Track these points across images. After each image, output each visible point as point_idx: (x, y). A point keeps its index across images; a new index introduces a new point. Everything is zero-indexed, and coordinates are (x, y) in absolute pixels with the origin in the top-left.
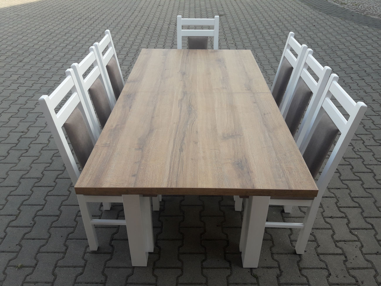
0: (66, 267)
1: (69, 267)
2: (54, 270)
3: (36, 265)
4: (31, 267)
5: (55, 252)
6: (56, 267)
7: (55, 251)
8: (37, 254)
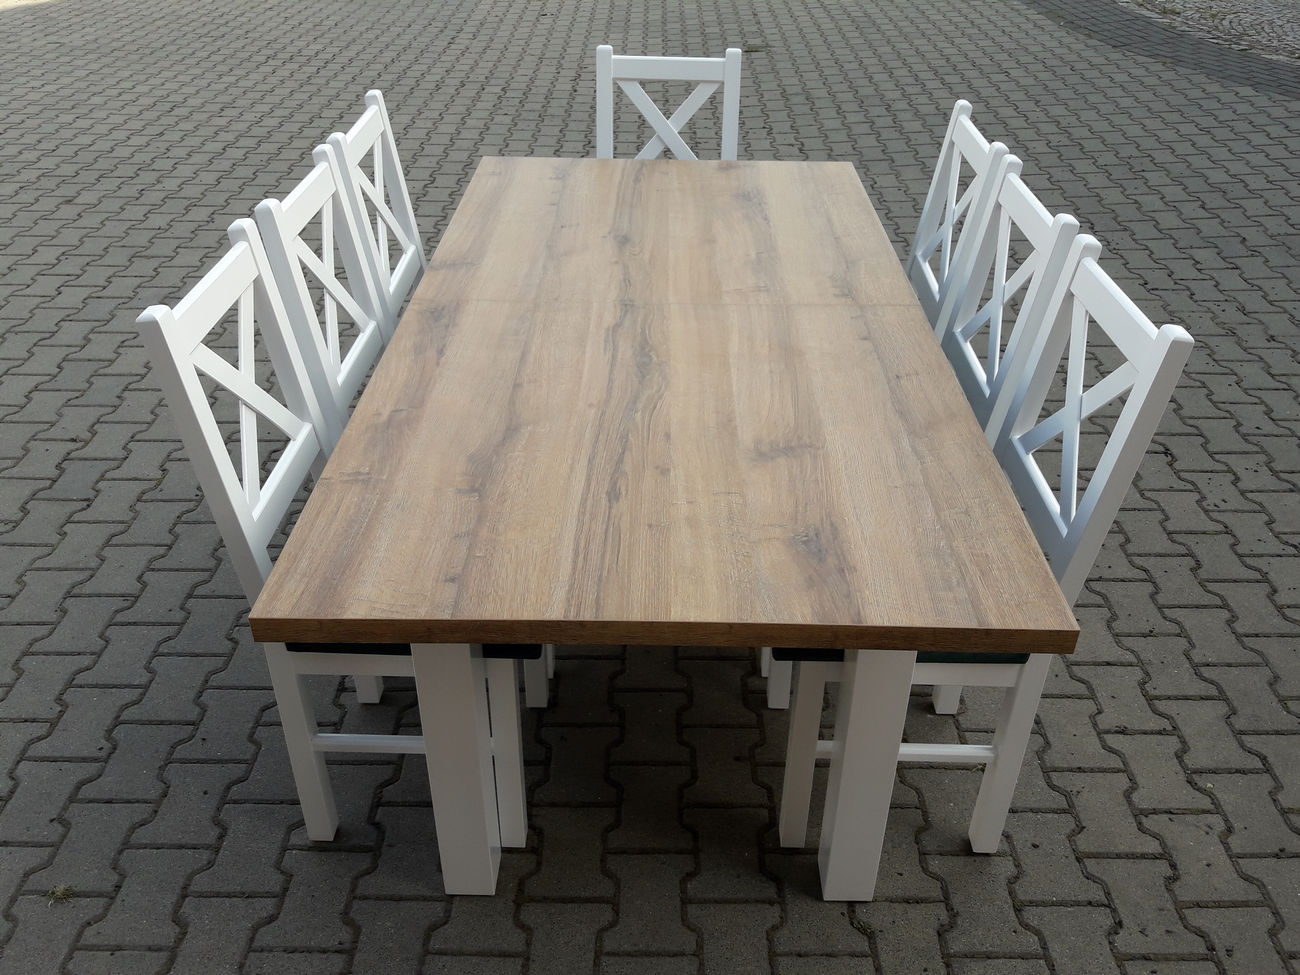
0: (218, 895)
1: (229, 896)
2: (178, 906)
3: (118, 887)
4: (100, 895)
5: (181, 847)
6: (184, 897)
7: (183, 842)
8: (120, 852)
